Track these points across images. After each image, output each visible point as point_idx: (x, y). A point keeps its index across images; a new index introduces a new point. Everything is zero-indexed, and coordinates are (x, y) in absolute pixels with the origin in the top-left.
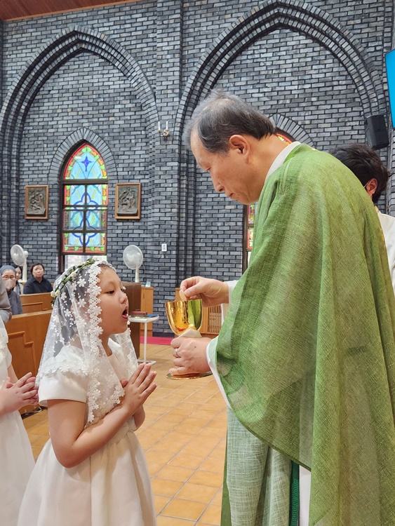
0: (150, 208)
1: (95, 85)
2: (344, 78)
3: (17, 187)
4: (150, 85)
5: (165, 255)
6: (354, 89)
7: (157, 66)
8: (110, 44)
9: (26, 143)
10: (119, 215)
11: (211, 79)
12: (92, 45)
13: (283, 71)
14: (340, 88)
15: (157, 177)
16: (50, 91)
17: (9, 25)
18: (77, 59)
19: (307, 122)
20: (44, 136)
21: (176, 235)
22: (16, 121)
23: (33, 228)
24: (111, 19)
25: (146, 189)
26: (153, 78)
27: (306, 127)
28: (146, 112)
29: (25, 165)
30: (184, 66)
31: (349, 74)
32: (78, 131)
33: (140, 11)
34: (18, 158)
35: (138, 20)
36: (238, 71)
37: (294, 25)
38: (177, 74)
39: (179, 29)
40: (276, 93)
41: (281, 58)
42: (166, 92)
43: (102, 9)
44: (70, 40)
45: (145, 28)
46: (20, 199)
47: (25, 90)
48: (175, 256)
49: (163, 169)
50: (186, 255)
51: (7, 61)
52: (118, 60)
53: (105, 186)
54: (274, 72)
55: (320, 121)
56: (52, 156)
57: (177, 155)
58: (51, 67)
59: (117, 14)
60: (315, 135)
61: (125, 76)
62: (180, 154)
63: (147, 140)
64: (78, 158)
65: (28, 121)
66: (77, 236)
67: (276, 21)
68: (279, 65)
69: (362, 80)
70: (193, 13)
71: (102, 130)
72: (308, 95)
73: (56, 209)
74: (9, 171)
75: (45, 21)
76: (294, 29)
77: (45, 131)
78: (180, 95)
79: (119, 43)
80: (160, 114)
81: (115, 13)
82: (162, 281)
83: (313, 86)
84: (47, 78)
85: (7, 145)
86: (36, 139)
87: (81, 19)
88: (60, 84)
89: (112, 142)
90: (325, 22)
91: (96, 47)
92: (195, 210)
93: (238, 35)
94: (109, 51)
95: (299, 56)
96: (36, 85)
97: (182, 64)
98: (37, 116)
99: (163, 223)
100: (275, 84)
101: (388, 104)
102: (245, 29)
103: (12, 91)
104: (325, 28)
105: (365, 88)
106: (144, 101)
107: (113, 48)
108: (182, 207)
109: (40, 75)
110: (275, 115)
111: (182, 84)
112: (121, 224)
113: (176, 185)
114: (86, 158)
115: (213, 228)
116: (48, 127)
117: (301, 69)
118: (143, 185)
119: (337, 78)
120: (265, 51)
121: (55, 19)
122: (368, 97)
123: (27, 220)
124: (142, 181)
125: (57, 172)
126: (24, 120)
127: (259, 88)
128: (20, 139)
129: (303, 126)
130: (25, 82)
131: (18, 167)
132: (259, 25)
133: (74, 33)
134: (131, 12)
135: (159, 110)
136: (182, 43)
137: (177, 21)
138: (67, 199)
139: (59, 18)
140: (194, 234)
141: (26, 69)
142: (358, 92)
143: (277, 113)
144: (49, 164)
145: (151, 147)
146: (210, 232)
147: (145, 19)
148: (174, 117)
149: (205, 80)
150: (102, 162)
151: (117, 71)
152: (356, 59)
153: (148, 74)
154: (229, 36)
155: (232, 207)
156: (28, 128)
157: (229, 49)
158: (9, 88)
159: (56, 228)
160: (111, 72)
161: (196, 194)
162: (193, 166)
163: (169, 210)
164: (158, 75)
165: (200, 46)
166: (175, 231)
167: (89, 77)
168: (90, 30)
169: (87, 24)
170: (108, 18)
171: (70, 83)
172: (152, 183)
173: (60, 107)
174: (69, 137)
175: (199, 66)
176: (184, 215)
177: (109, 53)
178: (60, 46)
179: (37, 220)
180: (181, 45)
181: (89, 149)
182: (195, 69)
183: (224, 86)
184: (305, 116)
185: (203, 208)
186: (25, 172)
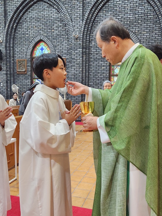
0: (70, 68)
1: (45, 16)
2: (152, 12)
3: (13, 60)
4: (70, 15)
6: (157, 17)
7: (73, 8)
9: (16, 41)
11: (96, 13)
13: (126, 9)
14: (151, 16)
15: (73, 55)
16: (26, 18)
18: (38, 4)
19: (137, 31)
20: (24, 38)
21: (81, 80)
22: (12, 31)
23: (20, 77)
25: (68, 60)
26: (71, 12)
28: (68, 27)
29: (16, 51)
30: (84, 7)
31: (155, 10)
32: (39, 36)
34: (13, 47)
36: (107, 9)
38: (81, 10)
40: (123, 19)
41: (126, 4)
42: (76, 18)
46: (14, 65)
47: (15, 18)
49: (75, 52)
51: (7, 5)
52: (55, 5)
54: (123, 10)
55: (142, 31)
56: (27, 47)
57: (82, 46)
58: (26, 8)
60: (140, 37)
62: (83, 45)
63: (68, 40)
64: (39, 48)
65: (17, 31)
66: (39, 81)
68: (125, 7)
69: (160, 13)
71: (49, 35)
72: (137, 20)
73: (30, 69)
74: (10, 53)
77: (24, 36)
78: (83, 20)
80: (74, 28)
82: (76, 99)
83: (139, 16)
84: (25, 13)
85: (8, 42)
86: (20, 39)
88: (30, 15)
89: (53, 41)
92: (89, 69)
96: (20, 16)
97: (83, 6)
98: (21, 29)
99: (76, 75)
100: (123, 15)
103: (10, 19)
106: (67, 22)
108: (83, 68)
109: (22, 11)
111: (83, 15)
113: (81, 59)
114: (42, 47)
115: (97, 77)
116: (26, 34)
117: (134, 8)
119: (150, 12)
123: (18, 74)
124: (66, 57)
125: (30, 54)
126: (15, 31)
127: (116, 17)
128: (14, 39)
129: (135, 33)
130: (16, 14)
131: (13, 51)
135: (74, 26)
140: (88, 79)
141: (16, 9)
142: (159, 18)
144: (26, 50)
145: (70, 42)
148: (80, 29)
149: (93, 13)
150: (48, 49)
151: (55, 9)
152: (158, 4)
153: (68, 11)
155: (105, 68)
156: (17, 35)
158: (8, 17)
159: (30, 77)
160: (52, 10)
161: (89, 62)
162: (88, 50)
163: (78, 69)
164: (73, 11)
166: (81, 78)
167: (43, 12)
171: (35, 15)
172: (71, 58)
173: (30, 25)
174: (35, 38)
175: (91, 7)
176: (84, 71)
177: (51, 2)
179: (22, 74)
181: (43, 43)
182: (89, 8)
183: (101, 16)
184: (136, 29)
185: (92, 68)
186: (16, 54)
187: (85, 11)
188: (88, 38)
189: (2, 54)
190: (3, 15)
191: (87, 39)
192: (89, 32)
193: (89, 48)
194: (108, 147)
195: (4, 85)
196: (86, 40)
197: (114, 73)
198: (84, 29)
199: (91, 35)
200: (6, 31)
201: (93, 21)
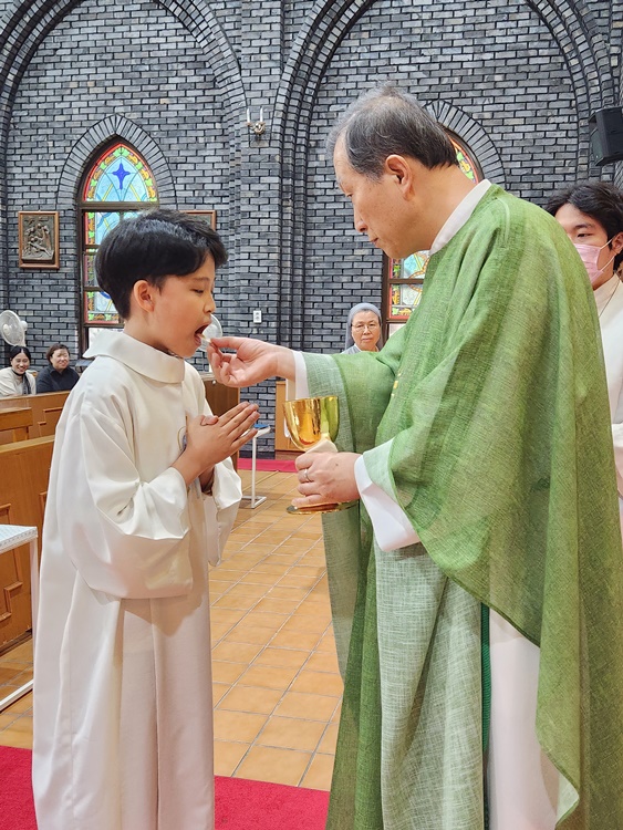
0: (232, 251)
1: (134, 42)
2: (546, 44)
3: (6, 214)
4: (231, 45)
5: (258, 328)
6: (562, 64)
7: (242, 15)
9: (17, 139)
11: (333, 39)
13: (449, 29)
14: (540, 61)
15: (244, 201)
16: (56, 50)
19: (488, 115)
20: (48, 127)
21: (276, 297)
23: (33, 282)
25: (224, 220)
26: (235, 33)
27: (485, 123)
28: (224, 90)
29: (17, 177)
30: (287, 15)
31: (555, 38)
32: (107, 121)
34: (4, 164)
36: (377, 27)
38: (277, 27)
40: (436, 66)
41: (447, 7)
42: (258, 58)
47: (14, 46)
48: (275, 331)
49: (254, 187)
50: (291, 328)
52: (174, 1)
54: (435, 30)
55: (508, 115)
56: (62, 163)
57: (278, 166)
62: (281, 163)
63: (225, 139)
64: (107, 167)
65: (18, 100)
68: (443, 19)
69: (576, 49)
71: (148, 119)
72: (489, 71)
73: (72, 251)
77: (48, 119)
78: (282, 64)
80: (249, 95)
83: (498, 55)
84: (51, 27)
86: (34, 132)
88: (74, 38)
89: (166, 141)
92: (304, 256)
96: (32, 38)
97: (285, 12)
98: (35, 93)
99: (255, 276)
100: (437, 51)
101: (617, 90)
105: (581, 63)
106: (219, 72)
108: (284, 250)
109: (38, 22)
110: (435, 103)
111: (285, 46)
113: (276, 215)
114: (121, 165)
115: (335, 286)
116: (55, 112)
117: (478, 27)
118: (219, 213)
119: (535, 44)
122: (585, 77)
123: (24, 269)
124: (216, 207)
125: (72, 190)
126: (11, 99)
127: (410, 57)
128: (6, 131)
129: (480, 122)
130: (14, 32)
131: (4, 179)
135: (247, 88)
138: (90, 234)
140: (304, 296)
141: (15, 10)
142: (569, 68)
143: (438, 99)
144: (58, 176)
145: (232, 150)
146: (330, 292)
148: (273, 101)
149: (323, 41)
150: (147, 174)
151: (172, 19)
152: (567, 14)
153: (226, 26)
155: (365, 252)
156: (20, 113)
159: (73, 282)
160: (161, 20)
161: (306, 230)
162: (302, 183)
163: (265, 256)
164: (244, 29)
166: (275, 290)
167: (126, 28)
171: (91, 37)
172: (235, 211)
173: (74, 78)
174: (91, 131)
175: (314, 16)
176: (288, 264)
179: (40, 269)
181: (125, 151)
182: (307, 21)
183: (353, 51)
184: (483, 105)
185: (318, 252)
186: (17, 189)
187: (291, 29)
188: (304, 134)
191: (299, 141)
192: (306, 113)
193: (306, 176)
194: (403, 562)
196: (295, 144)
197: (399, 273)
198: (288, 98)
199: (313, 123)
201: (323, 71)
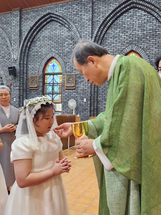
0: (79, 84)
1: (57, 34)
3: (26, 76)
4: (79, 34)
5: (85, 103)
7: (82, 26)
8: (63, 17)
9: (30, 59)
10: (67, 87)
11: (105, 30)
12: (56, 18)
13: (135, 26)
14: (159, 32)
16: (39, 37)
17: (23, 12)
18: (50, 24)
19: (145, 47)
20: (37, 55)
21: (90, 95)
22: (26, 50)
23: (32, 93)
24: (64, 7)
26: (80, 31)
27: (145, 49)
29: (30, 67)
30: (93, 25)
32: (50, 53)
33: (75, 4)
34: (27, 64)
35: (75, 7)
36: (116, 27)
37: (140, 7)
38: (90, 29)
39: (91, 10)
40: (132, 35)
41: (134, 21)
42: (86, 36)
43: (60, 4)
44: (47, 17)
45: (77, 10)
46: (27, 81)
47: (29, 37)
48: (89, 104)
50: (94, 103)
51: (22, 26)
52: (66, 24)
53: (61, 75)
55: (151, 47)
56: (40, 64)
58: (40, 28)
59: (66, 5)
60: (148, 52)
61: (69, 30)
64: (50, 64)
65: (30, 50)
66: (50, 96)
67: (132, 6)
68: (133, 24)
70: (97, 3)
71: (60, 52)
72: (146, 36)
73: (41, 85)
74: (23, 70)
75: (37, 9)
76: (139, 9)
77: (37, 53)
78: (92, 37)
79: (67, 17)
81: (65, 5)
82: (84, 114)
83: (148, 32)
84: (38, 32)
85: (22, 60)
86: (34, 57)
87: (52, 8)
88: (43, 34)
89: (64, 57)
90: (153, 5)
91: (58, 19)
93: (116, 12)
94: (63, 20)
95: (141, 20)
96: (34, 35)
97: (92, 25)
98: (34, 48)
99: (85, 90)
100: (131, 32)
102: (119, 9)
103: (24, 38)
104: (153, 7)
106: (77, 40)
107: (65, 19)
109: (35, 31)
110: (131, 45)
111: (92, 33)
112: (67, 91)
114: (54, 64)
115: (105, 92)
116: (39, 52)
117: (142, 25)
118: (76, 75)
119: (158, 28)
120: (127, 18)
121: (41, 8)
123: (30, 89)
124: (76, 73)
125: (42, 70)
126: (29, 49)
127: (125, 34)
128: (27, 57)
129: (143, 49)
130: (30, 34)
131: (27, 68)
132: (125, 7)
133: (49, 14)
134: (72, 4)
136: (92, 16)
137: (90, 7)
138: (46, 81)
139: (43, 8)
140: (97, 95)
141: (30, 29)
143: (132, 44)
144: (39, 67)
146: (104, 94)
147: (78, 7)
149: (102, 31)
150: (60, 66)
151: (66, 28)
153: (78, 29)
154: (112, 13)
156: (31, 53)
157: (112, 18)
158: (23, 36)
159: (41, 92)
160: (63, 29)
163: (87, 85)
164: (82, 29)
165: (100, 17)
166: (90, 93)
167: (55, 31)
168: (55, 12)
169: (54, 10)
170: (63, 7)
171: (47, 34)
172: (80, 74)
173: (43, 44)
174: (47, 56)
175: (100, 25)
176: (93, 87)
177: (63, 21)
178: (43, 19)
179: (34, 89)
180: (92, 17)
181: (55, 60)
183: (110, 33)
184: (144, 45)
186: (29, 70)
189: (16, 71)
190: (18, 34)
195: (17, 100)
200: (20, 49)
201: (102, 38)
